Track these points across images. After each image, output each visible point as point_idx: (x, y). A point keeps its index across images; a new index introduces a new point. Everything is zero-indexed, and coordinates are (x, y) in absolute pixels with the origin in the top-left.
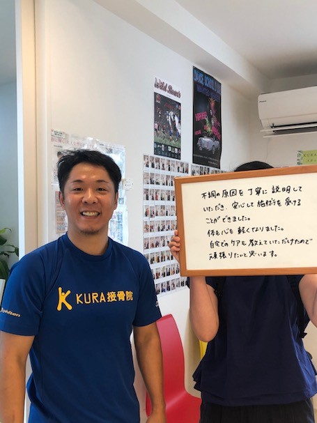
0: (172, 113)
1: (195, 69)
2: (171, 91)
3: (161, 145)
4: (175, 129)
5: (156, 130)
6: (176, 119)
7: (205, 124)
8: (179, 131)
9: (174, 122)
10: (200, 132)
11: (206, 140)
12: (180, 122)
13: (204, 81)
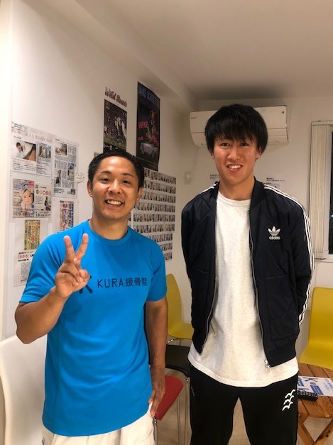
0: (119, 119)
1: (139, 84)
2: (119, 100)
3: (109, 145)
4: (122, 133)
5: (105, 132)
6: (123, 125)
7: (147, 132)
8: (125, 135)
9: (120, 127)
10: (142, 138)
11: (147, 145)
12: (126, 128)
13: (146, 95)
